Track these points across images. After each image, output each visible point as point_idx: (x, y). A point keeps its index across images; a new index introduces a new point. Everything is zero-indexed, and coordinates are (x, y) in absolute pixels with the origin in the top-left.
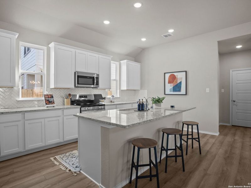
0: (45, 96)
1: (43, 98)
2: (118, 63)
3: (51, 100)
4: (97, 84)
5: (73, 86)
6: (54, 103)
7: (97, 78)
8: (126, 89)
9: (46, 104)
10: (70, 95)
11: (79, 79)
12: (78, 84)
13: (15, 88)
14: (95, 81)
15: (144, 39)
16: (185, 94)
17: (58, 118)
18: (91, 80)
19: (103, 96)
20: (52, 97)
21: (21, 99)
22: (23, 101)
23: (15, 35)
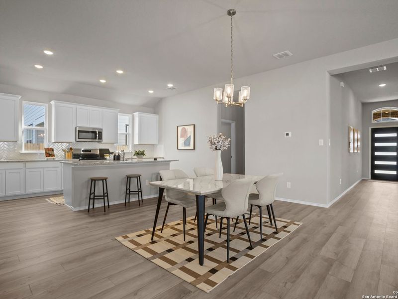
0: (45, 149)
1: (44, 152)
2: (131, 115)
3: (51, 152)
4: (100, 138)
5: (74, 141)
6: (54, 155)
7: (100, 133)
8: (138, 144)
9: (46, 156)
10: (71, 149)
11: (80, 133)
12: (79, 138)
13: (19, 142)
14: (97, 136)
15: (151, 92)
16: (193, 148)
17: (56, 169)
18: (94, 134)
19: (111, 151)
20: (53, 150)
21: (24, 151)
22: (25, 154)
23: (18, 97)
